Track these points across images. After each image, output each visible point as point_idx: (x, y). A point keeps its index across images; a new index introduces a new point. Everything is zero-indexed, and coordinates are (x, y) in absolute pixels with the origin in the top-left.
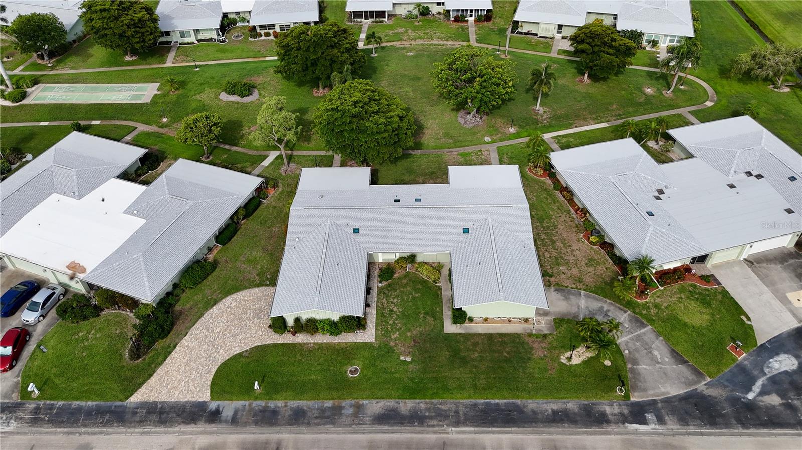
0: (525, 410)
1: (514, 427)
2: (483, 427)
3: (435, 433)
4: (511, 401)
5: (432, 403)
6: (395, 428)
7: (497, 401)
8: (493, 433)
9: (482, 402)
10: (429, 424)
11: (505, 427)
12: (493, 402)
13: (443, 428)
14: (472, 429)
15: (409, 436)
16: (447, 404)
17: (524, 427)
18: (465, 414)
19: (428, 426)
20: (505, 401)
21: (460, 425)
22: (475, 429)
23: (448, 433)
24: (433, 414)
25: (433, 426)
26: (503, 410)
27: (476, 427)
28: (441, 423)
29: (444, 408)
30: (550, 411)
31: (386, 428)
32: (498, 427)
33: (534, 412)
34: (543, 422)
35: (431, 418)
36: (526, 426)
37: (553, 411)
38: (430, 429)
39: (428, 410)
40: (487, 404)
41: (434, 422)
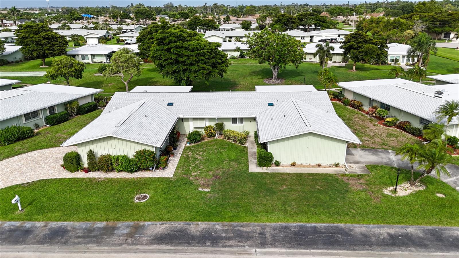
0: (353, 233)
1: (340, 249)
2: (298, 248)
4: (332, 225)
5: (231, 225)
6: (180, 248)
7: (314, 224)
9: (295, 224)
10: (226, 244)
11: (329, 249)
12: (308, 225)
13: (243, 249)
16: (250, 226)
17: (354, 250)
18: (273, 236)
19: (224, 246)
20: (324, 224)
21: (266, 246)
22: (288, 250)
24: (232, 235)
25: (231, 246)
26: (322, 233)
27: (289, 248)
28: (241, 244)
29: (246, 229)
30: (386, 234)
31: (168, 247)
32: (318, 249)
33: (364, 235)
34: (378, 245)
35: (229, 239)
36: (356, 248)
37: (389, 234)
38: (227, 249)
39: (223, 231)
40: (301, 227)
41: (233, 243)
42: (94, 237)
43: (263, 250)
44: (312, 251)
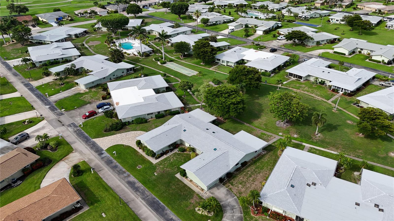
0: (165, 211)
1: (155, 212)
2: (148, 205)
3: (135, 196)
4: (165, 206)
5: (145, 189)
6: (129, 187)
7: (161, 203)
8: (148, 209)
9: (157, 199)
11: (153, 210)
12: (160, 202)
13: (139, 197)
14: (145, 203)
15: (129, 191)
16: (148, 192)
17: (158, 215)
18: (149, 199)
19: (136, 193)
20: (163, 204)
21: (143, 200)
23: (138, 199)
24: (142, 192)
25: (137, 194)
26: (159, 206)
28: (140, 195)
29: (146, 192)
30: (171, 217)
31: (127, 185)
32: (151, 209)
33: (166, 214)
34: (164, 218)
35: (140, 192)
36: (159, 215)
37: (172, 218)
38: (136, 194)
39: (142, 190)
40: (158, 201)
41: (139, 194)
42: (120, 173)
43: (141, 200)
44: (150, 208)
